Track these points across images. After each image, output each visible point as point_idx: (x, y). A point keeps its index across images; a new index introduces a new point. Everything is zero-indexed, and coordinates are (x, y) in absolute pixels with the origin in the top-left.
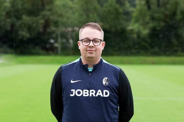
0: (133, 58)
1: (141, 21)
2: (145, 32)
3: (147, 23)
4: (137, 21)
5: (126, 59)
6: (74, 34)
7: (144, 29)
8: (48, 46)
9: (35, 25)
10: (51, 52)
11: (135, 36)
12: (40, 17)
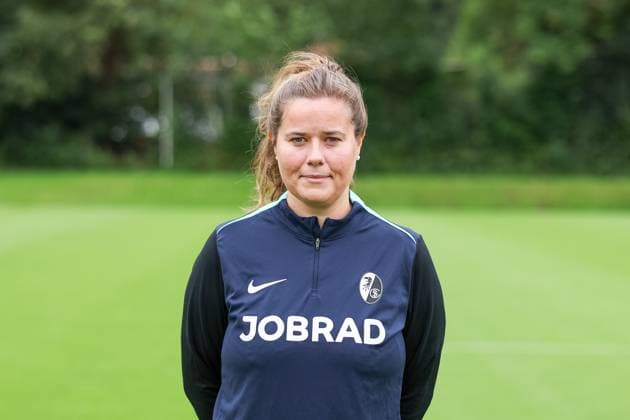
0: (462, 185)
1: (495, 36)
2: (514, 81)
3: (523, 45)
4: (479, 34)
5: (434, 185)
6: (227, 87)
7: (510, 67)
8: (120, 133)
9: (68, 50)
10: (130, 158)
11: (472, 96)
12: (88, 17)
